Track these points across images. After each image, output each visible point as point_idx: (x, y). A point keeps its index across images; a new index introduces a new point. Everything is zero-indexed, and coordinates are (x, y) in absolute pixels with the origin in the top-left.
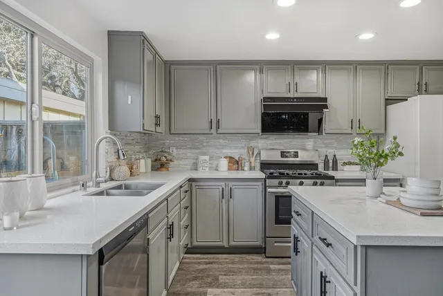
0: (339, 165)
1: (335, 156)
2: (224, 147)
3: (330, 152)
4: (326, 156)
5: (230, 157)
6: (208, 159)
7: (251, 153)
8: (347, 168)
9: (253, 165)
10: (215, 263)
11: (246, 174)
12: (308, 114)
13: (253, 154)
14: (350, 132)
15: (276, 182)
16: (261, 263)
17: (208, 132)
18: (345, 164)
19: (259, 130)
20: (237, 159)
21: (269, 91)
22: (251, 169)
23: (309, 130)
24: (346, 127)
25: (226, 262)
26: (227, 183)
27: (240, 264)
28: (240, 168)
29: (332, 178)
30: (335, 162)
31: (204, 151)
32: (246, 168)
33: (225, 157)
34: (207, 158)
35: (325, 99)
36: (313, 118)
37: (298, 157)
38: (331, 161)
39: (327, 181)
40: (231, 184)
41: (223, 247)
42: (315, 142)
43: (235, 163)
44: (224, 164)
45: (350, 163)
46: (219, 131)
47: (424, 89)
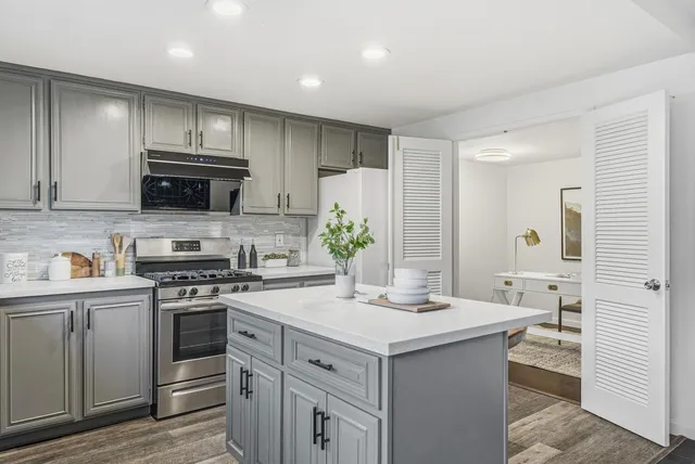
0: (259, 259)
1: (253, 246)
2: (59, 236)
3: (247, 241)
4: (242, 247)
5: (74, 254)
6: (25, 260)
7: (117, 245)
8: (270, 263)
9: (121, 267)
10: (58, 455)
11: (110, 282)
12: (208, 182)
13: (121, 247)
14: (276, 211)
15: (173, 292)
16: (152, 431)
17: (31, 206)
18: (267, 257)
19: (137, 206)
20: (90, 257)
21: (156, 141)
22: (118, 272)
23: (211, 208)
24: (270, 203)
25: (84, 447)
26: (80, 301)
27: (111, 444)
28: (96, 273)
29: (258, 278)
30: (253, 255)
31: (15, 243)
32: (108, 273)
33: (64, 254)
34: (22, 256)
35: (245, 163)
36: (218, 188)
37: (199, 250)
38: (248, 255)
39: (251, 284)
40: (88, 302)
41: (71, 423)
42: (224, 227)
43: (86, 265)
44: (63, 266)
45: (274, 256)
46: (56, 205)
47: (359, 160)
